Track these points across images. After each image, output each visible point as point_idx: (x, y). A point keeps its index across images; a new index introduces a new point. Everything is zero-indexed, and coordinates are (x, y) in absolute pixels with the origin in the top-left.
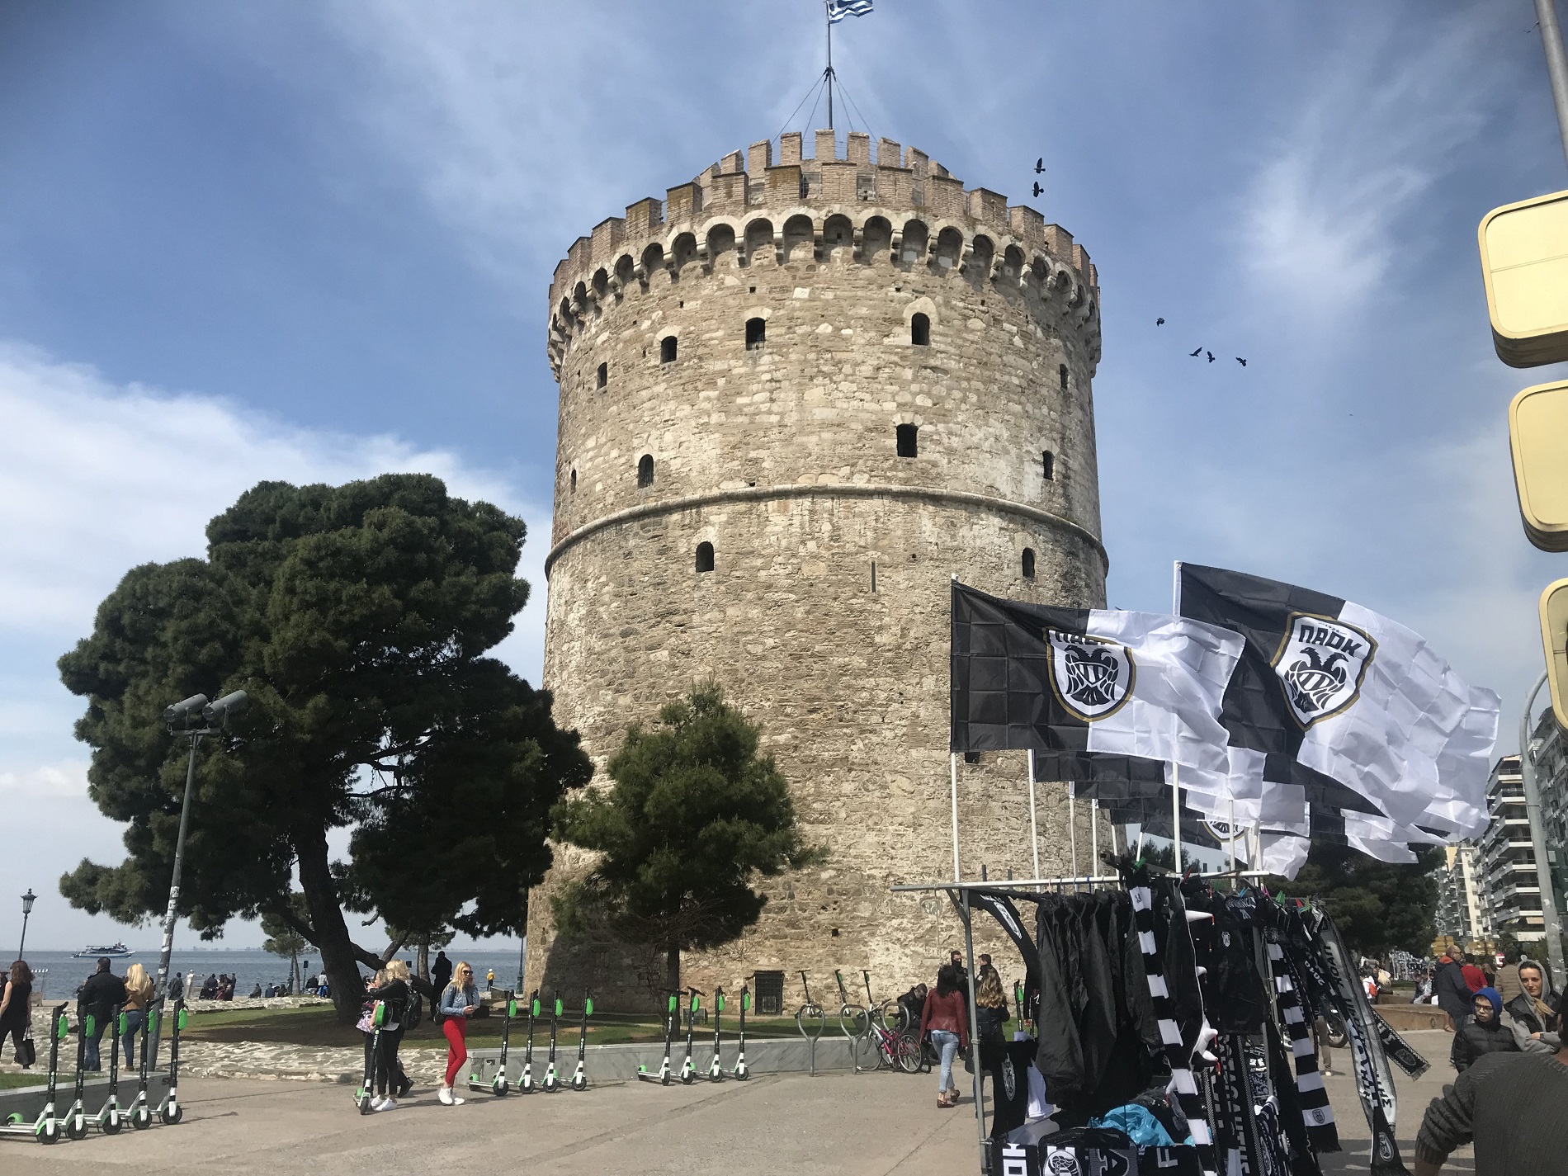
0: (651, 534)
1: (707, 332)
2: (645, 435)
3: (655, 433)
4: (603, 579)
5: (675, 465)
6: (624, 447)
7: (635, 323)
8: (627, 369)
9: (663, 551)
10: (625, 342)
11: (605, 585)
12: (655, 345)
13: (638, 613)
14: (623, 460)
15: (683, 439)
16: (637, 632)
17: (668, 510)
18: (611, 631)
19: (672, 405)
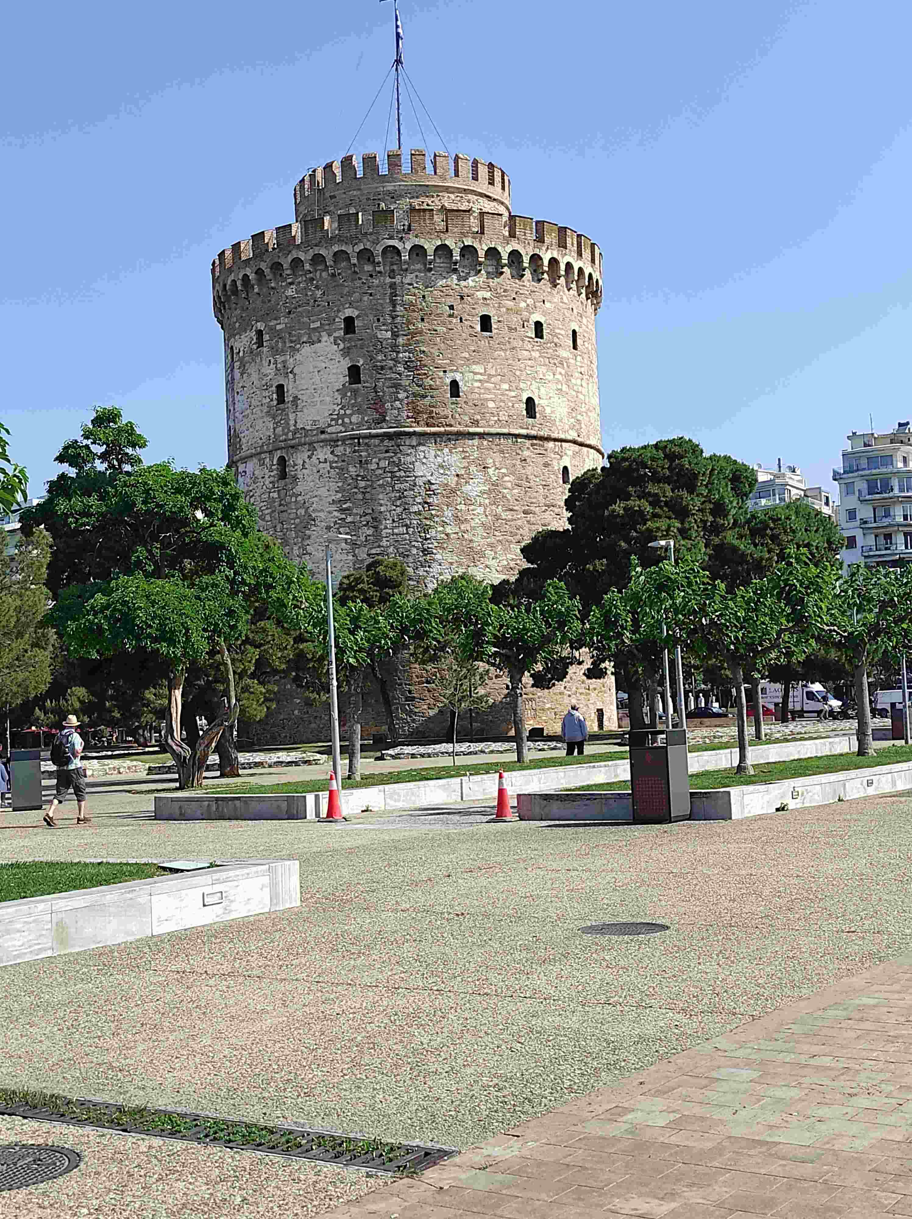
0: (538, 451)
1: (559, 328)
2: (529, 383)
3: (535, 385)
4: (504, 471)
5: (548, 410)
6: (514, 385)
7: (514, 299)
8: (510, 329)
9: (546, 465)
10: (508, 309)
11: (505, 475)
12: (531, 322)
13: (534, 501)
14: (513, 394)
15: (551, 395)
16: (535, 514)
17: (548, 439)
18: (515, 508)
19: (543, 369)
